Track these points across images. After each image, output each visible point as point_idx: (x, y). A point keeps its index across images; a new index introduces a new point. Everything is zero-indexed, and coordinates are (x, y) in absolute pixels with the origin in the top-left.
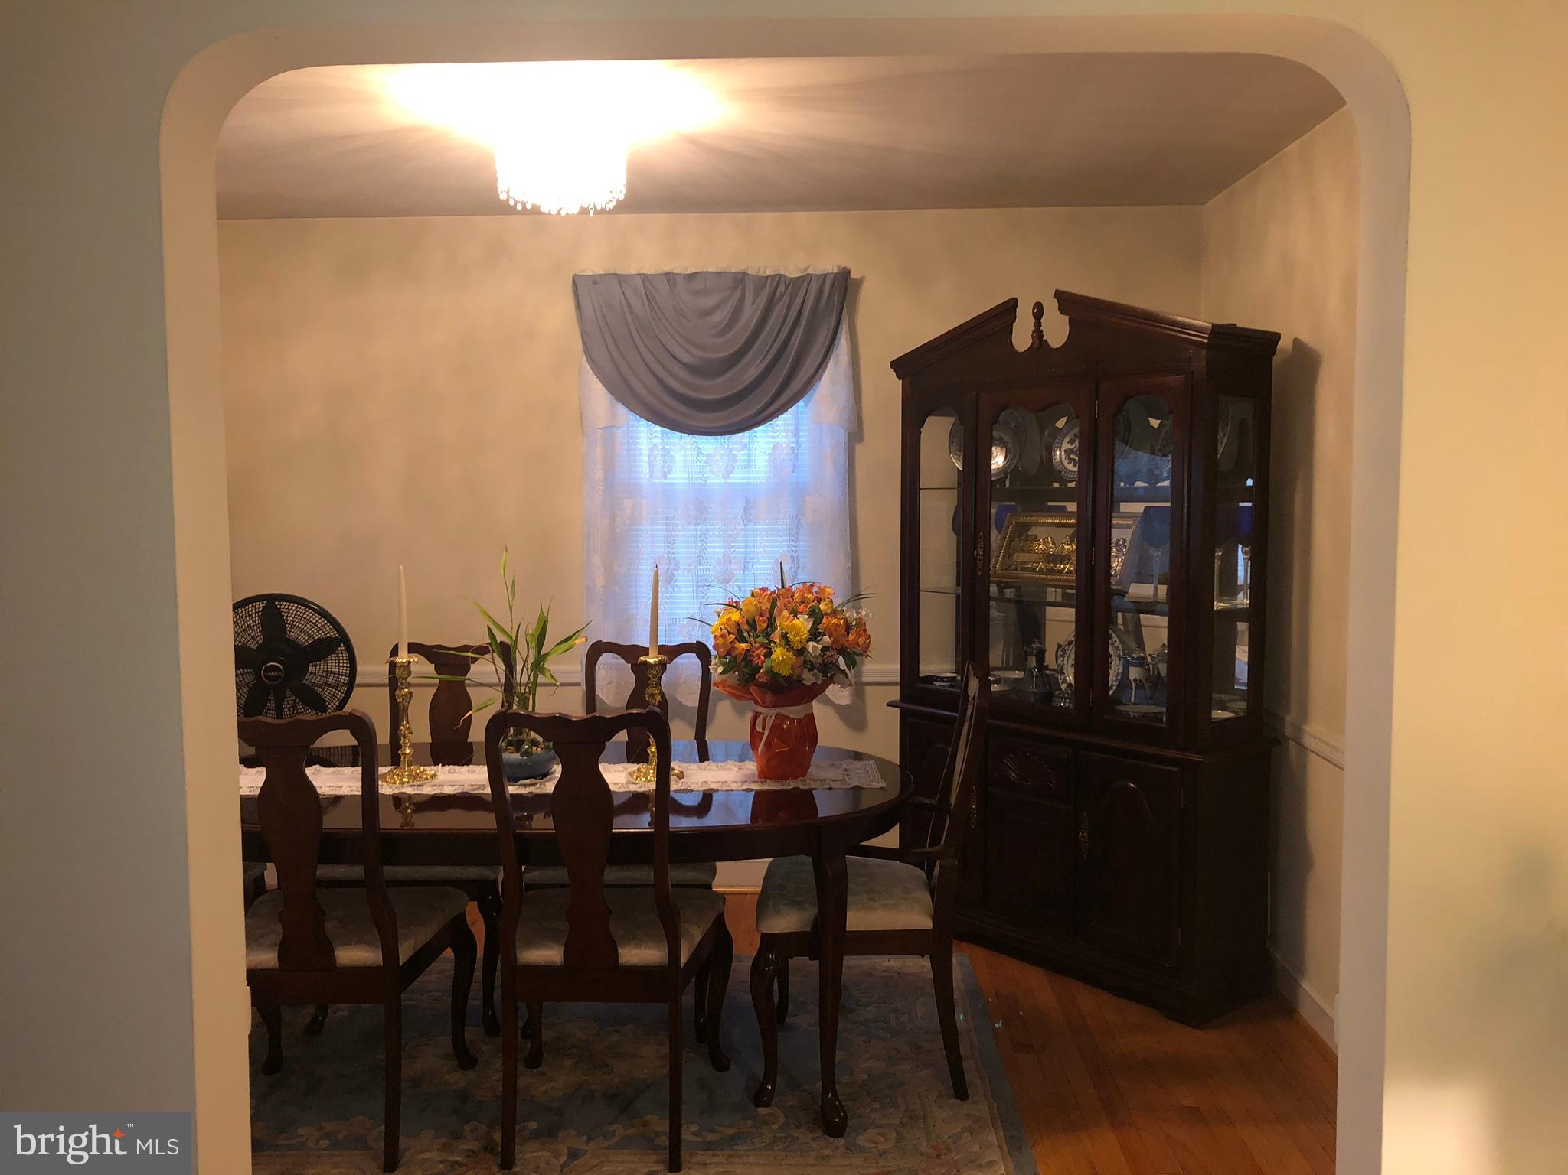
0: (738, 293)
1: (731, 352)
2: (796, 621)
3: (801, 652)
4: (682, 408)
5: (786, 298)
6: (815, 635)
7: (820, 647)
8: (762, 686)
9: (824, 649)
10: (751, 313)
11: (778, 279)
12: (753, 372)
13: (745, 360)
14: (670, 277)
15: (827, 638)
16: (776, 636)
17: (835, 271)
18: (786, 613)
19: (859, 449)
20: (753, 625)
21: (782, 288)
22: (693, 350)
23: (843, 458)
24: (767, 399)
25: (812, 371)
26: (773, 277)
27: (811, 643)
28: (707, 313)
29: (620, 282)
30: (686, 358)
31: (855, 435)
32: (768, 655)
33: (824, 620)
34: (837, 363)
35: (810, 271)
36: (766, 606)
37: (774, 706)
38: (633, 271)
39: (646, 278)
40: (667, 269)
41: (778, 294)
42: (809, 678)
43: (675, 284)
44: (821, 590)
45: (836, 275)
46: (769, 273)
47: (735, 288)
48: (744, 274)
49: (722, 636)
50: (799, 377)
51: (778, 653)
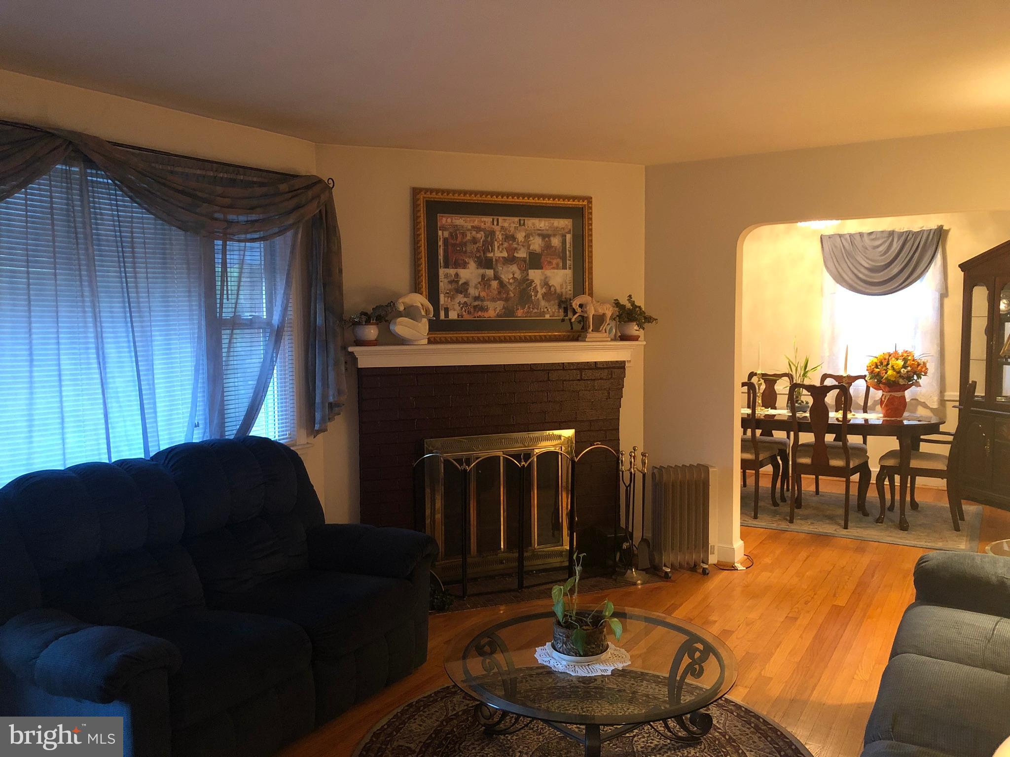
0: (891, 239)
1: (886, 263)
2: (897, 362)
3: (899, 372)
4: (865, 285)
5: (912, 240)
6: (904, 367)
7: (906, 370)
8: (884, 384)
9: (907, 372)
10: (896, 246)
11: (909, 233)
12: (896, 271)
13: (893, 265)
14: (861, 235)
15: (909, 368)
16: (889, 366)
17: (936, 228)
18: (893, 359)
19: (946, 301)
20: (881, 363)
21: (910, 236)
22: (870, 262)
23: (937, 304)
24: (902, 281)
25: (923, 269)
26: (907, 232)
27: (903, 369)
28: (878, 247)
29: (840, 237)
30: (866, 265)
31: (944, 295)
32: (886, 373)
33: (909, 362)
34: (935, 265)
35: (924, 228)
36: (887, 357)
37: (889, 392)
38: (846, 232)
39: (851, 235)
40: (860, 231)
41: (909, 238)
42: (902, 382)
43: (863, 236)
44: (910, 353)
45: (936, 229)
46: (905, 230)
47: (888, 237)
48: (893, 231)
49: (870, 366)
50: (918, 270)
51: (890, 372)
